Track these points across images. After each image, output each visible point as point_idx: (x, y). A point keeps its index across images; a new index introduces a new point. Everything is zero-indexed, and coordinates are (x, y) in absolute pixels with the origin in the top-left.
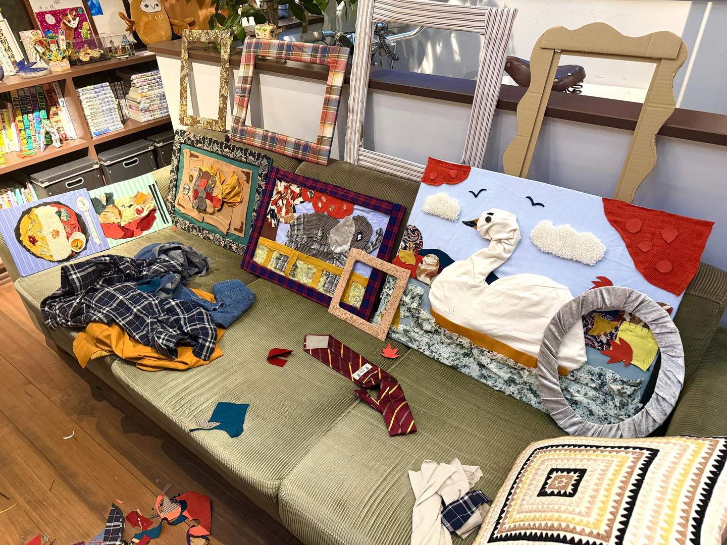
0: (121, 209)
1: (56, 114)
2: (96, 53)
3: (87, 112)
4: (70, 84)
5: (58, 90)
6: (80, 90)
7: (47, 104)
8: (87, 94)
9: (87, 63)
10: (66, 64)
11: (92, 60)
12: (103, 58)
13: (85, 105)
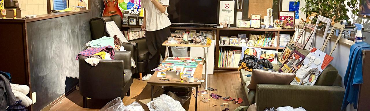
0: (266, 55)
1: (274, 39)
2: (290, 27)
3: (281, 40)
4: (279, 33)
5: (276, 34)
6: (281, 35)
7: (272, 36)
8: (283, 36)
9: (287, 29)
10: (281, 28)
11: (288, 29)
12: (292, 28)
13: (281, 38)
